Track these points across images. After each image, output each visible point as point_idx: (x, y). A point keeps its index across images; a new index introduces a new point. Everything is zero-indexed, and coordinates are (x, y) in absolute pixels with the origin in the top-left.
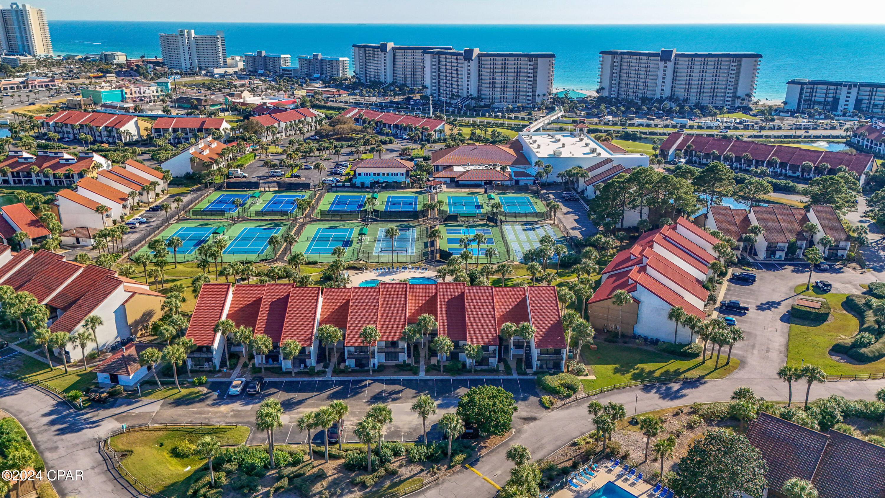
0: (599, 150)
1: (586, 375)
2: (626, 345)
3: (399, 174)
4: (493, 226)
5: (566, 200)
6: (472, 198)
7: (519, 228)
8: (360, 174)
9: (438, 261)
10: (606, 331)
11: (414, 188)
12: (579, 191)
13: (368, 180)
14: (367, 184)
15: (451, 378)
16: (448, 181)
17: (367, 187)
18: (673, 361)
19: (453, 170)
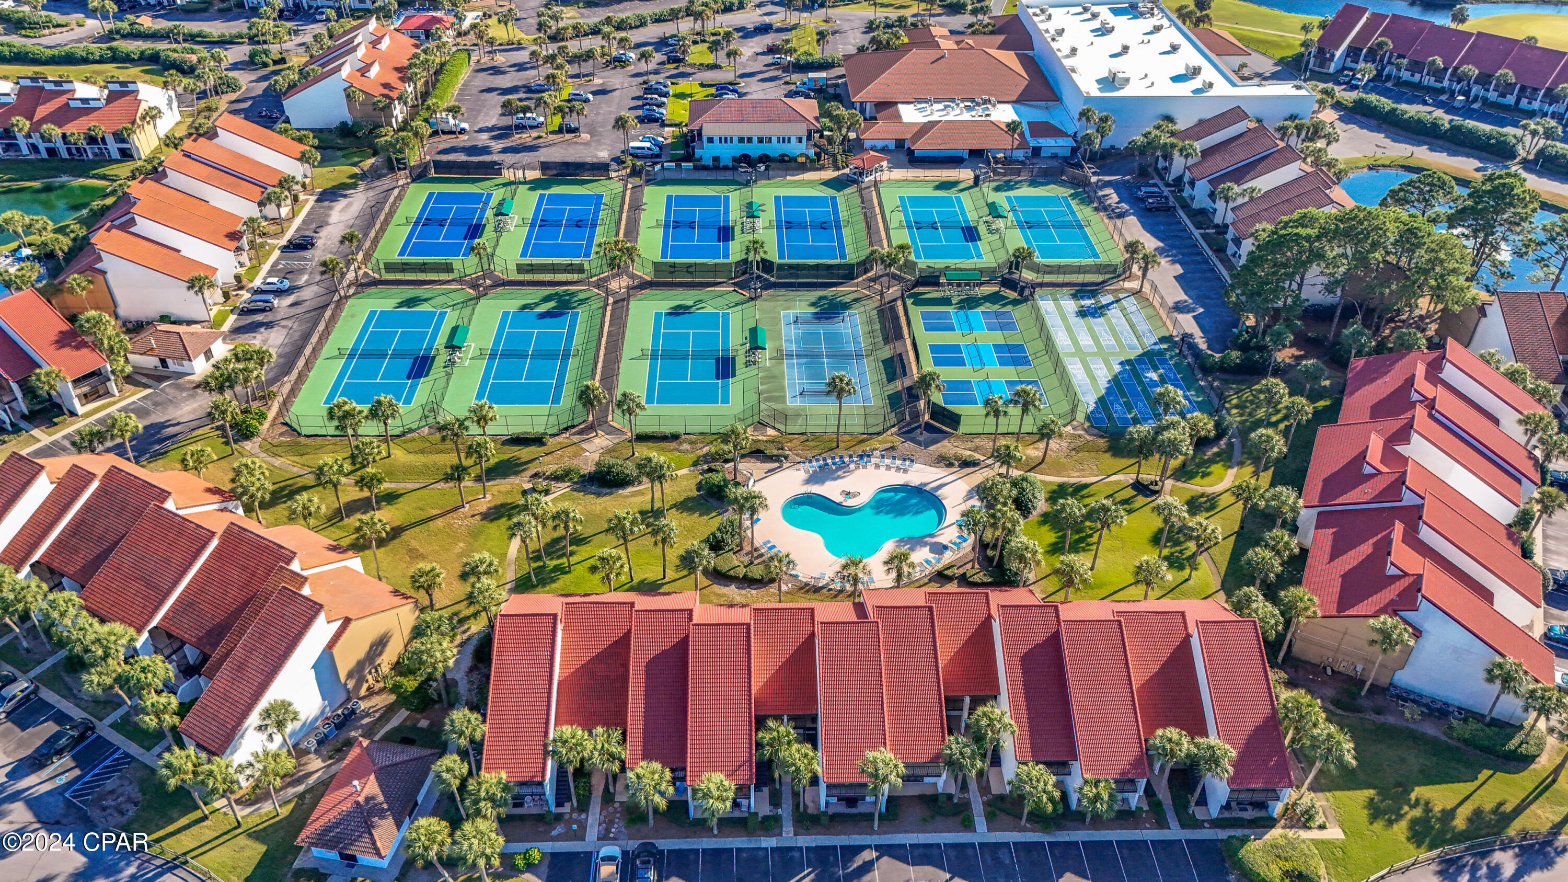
0: (1209, 73)
1: (1322, 827)
2: (1382, 719)
3: (793, 139)
4: (1015, 303)
5: (1150, 210)
6: (948, 202)
7: (1070, 306)
8: (710, 140)
9: (929, 428)
10: (1329, 672)
11: (822, 168)
12: (1171, 178)
13: (727, 153)
14: (726, 161)
15: (1045, 838)
16: (891, 144)
17: (726, 168)
18: (1486, 773)
19: (898, 117)
